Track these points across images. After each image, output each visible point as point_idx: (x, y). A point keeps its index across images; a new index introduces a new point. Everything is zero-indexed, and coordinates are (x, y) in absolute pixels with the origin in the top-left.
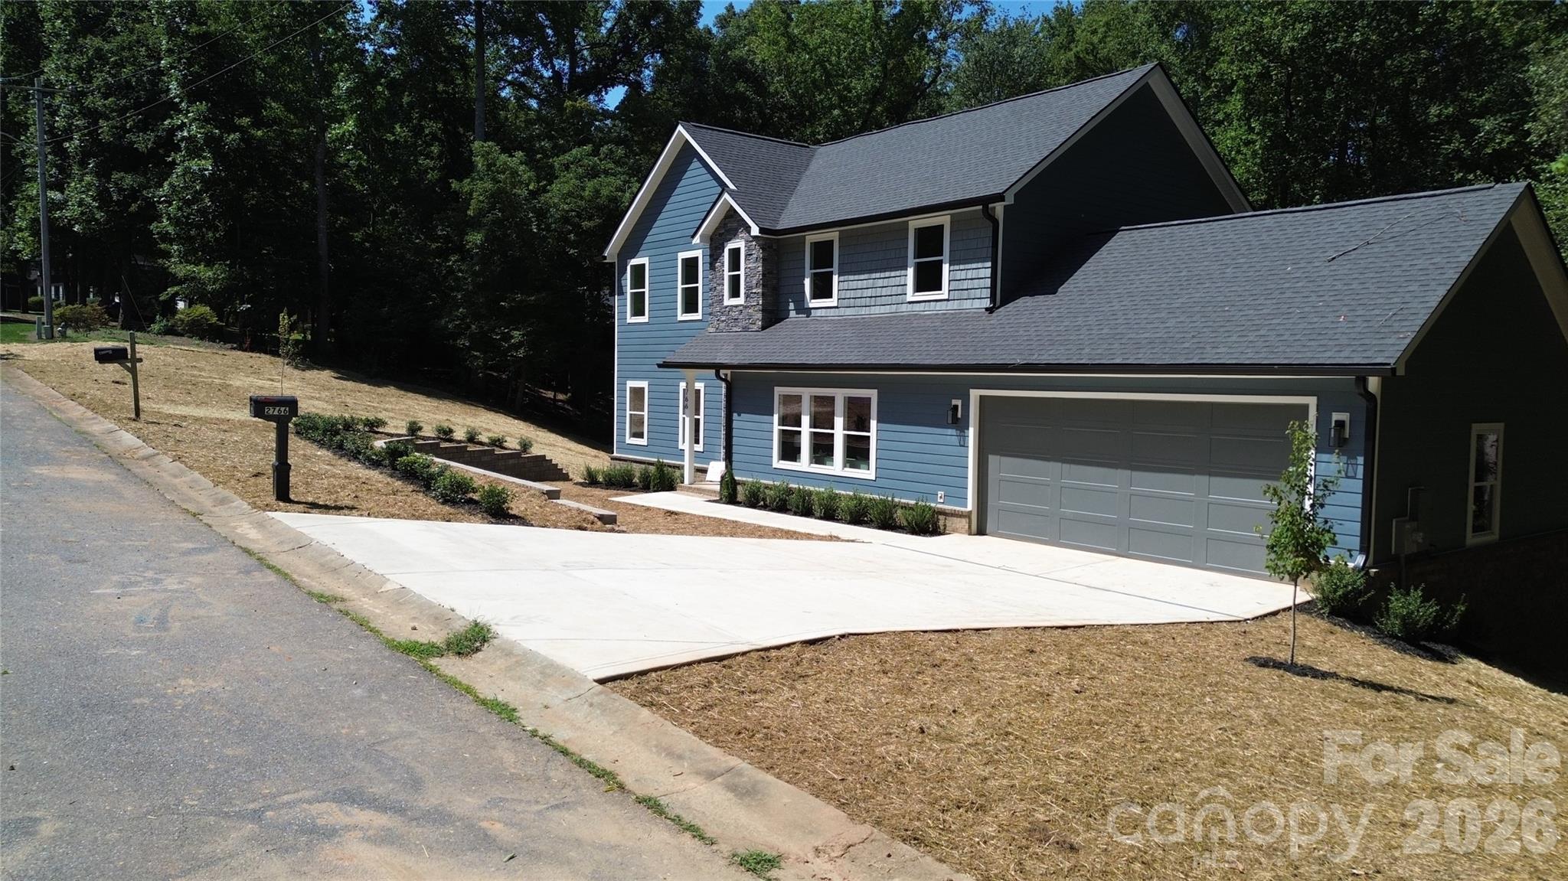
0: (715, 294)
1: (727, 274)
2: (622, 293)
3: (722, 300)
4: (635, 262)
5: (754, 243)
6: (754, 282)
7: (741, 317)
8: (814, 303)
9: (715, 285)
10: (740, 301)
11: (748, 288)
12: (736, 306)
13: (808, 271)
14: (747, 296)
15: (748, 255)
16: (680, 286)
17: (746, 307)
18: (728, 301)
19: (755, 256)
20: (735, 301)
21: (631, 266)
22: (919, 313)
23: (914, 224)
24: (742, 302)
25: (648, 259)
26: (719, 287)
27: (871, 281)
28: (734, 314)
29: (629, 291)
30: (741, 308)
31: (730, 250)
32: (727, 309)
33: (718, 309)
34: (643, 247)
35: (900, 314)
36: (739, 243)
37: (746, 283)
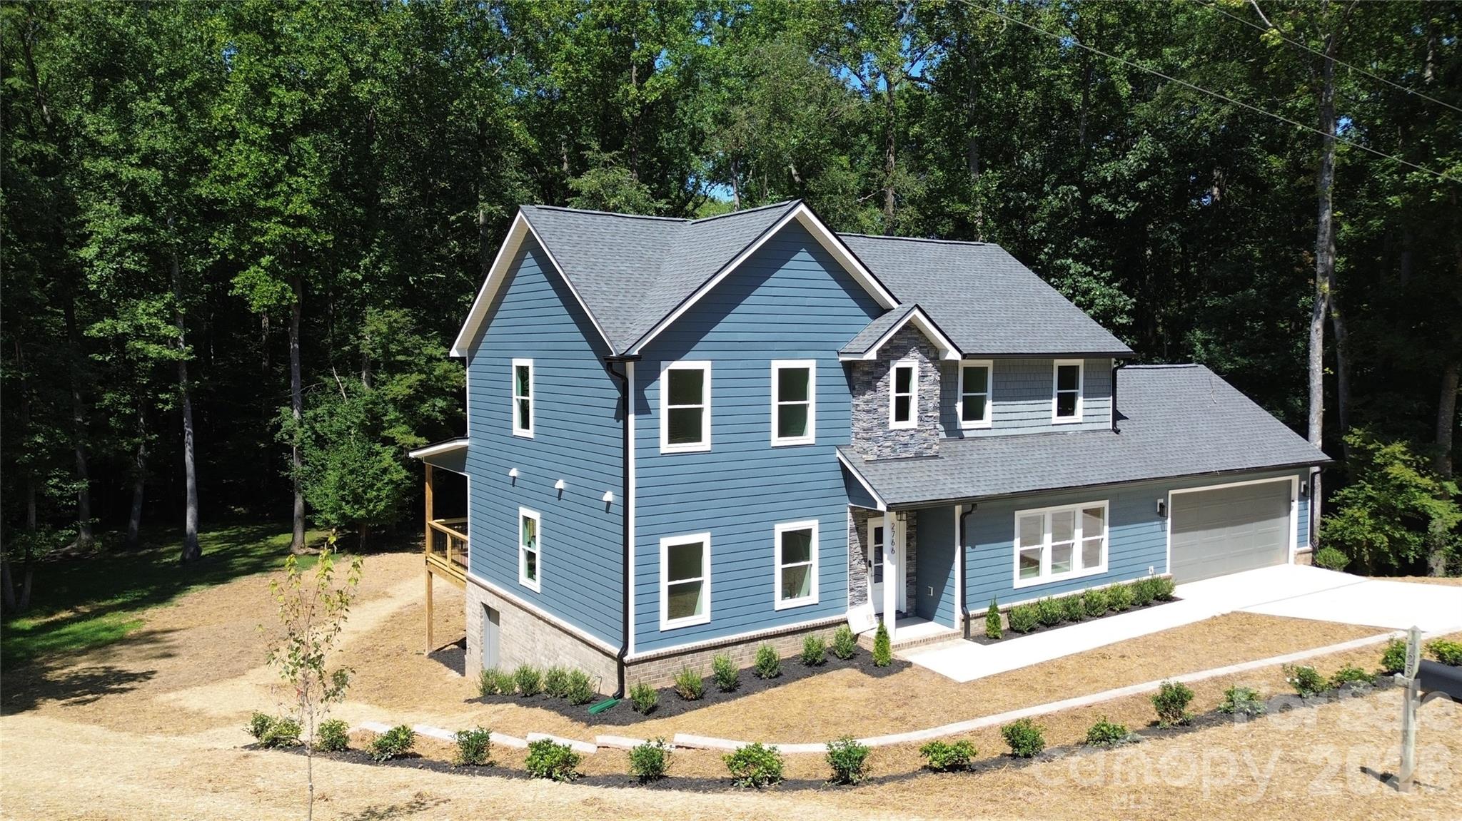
0: (876, 416)
1: (893, 394)
2: (644, 408)
3: (885, 425)
4: (677, 365)
5: (930, 365)
6: (932, 405)
7: (912, 441)
8: (965, 425)
9: (875, 407)
10: (913, 422)
11: (923, 410)
12: (906, 430)
13: (961, 394)
14: (920, 419)
15: (923, 377)
16: (775, 403)
17: (919, 431)
18: (894, 425)
19: (932, 378)
20: (902, 425)
21: (670, 371)
22: (1064, 433)
23: (1058, 362)
24: (916, 427)
25: (709, 363)
26: (881, 410)
27: (1021, 406)
28: (901, 439)
29: (664, 407)
30: (913, 432)
31: (899, 370)
32: (892, 434)
33: (881, 433)
34: (699, 346)
35: (1045, 434)
36: (912, 362)
37: (920, 405)
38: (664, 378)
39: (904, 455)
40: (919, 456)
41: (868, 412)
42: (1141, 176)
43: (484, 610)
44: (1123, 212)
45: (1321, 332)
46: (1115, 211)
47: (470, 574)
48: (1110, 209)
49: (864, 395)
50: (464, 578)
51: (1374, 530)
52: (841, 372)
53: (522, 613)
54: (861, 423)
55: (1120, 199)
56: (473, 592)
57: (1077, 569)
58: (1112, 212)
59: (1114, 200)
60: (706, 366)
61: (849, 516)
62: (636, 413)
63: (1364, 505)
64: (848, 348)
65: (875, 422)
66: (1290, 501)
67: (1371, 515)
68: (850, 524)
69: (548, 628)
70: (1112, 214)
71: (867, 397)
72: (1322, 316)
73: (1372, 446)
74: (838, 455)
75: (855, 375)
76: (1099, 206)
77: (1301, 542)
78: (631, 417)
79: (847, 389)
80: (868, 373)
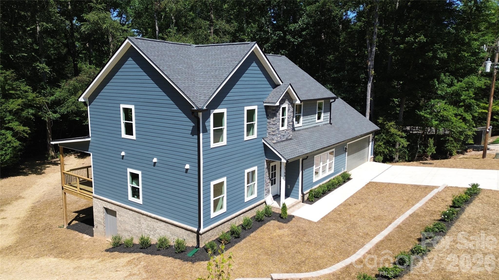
0: (276, 126)
1: (281, 117)
2: (205, 130)
3: (278, 129)
4: (217, 111)
5: (291, 105)
6: (290, 120)
7: (285, 134)
8: (296, 125)
9: (276, 123)
13: (295, 115)
14: (287, 126)
15: (288, 110)
16: (246, 123)
17: (287, 130)
18: (281, 128)
19: (291, 110)
20: (283, 128)
21: (214, 114)
22: (319, 126)
23: (318, 102)
24: (286, 128)
25: (226, 109)
26: (278, 123)
27: (309, 117)
28: (283, 134)
29: (212, 128)
30: (285, 131)
31: (282, 108)
32: (281, 132)
33: (277, 132)
34: (223, 102)
35: (315, 127)
36: (286, 105)
37: (288, 121)
38: (212, 116)
39: (283, 139)
40: (287, 140)
41: (274, 125)
42: (303, 29)
43: (105, 210)
44: (296, 42)
45: (370, 87)
46: (294, 42)
47: (94, 195)
48: (293, 41)
49: (273, 118)
50: (92, 197)
51: (385, 148)
52: (264, 110)
53: (131, 212)
54: (271, 129)
55: (296, 37)
56: (97, 203)
57: (328, 173)
58: (294, 41)
59: (294, 38)
60: (224, 111)
61: (265, 163)
62: (203, 133)
63: (382, 141)
64: (266, 100)
65: (276, 128)
66: (369, 142)
67: (384, 144)
68: (266, 166)
69: (149, 219)
70: (293, 42)
71: (274, 119)
72: (371, 81)
73: (385, 123)
74: (263, 141)
75: (268, 110)
76: (289, 39)
77: (371, 155)
78: (201, 134)
79: (265, 116)
80: (273, 110)
